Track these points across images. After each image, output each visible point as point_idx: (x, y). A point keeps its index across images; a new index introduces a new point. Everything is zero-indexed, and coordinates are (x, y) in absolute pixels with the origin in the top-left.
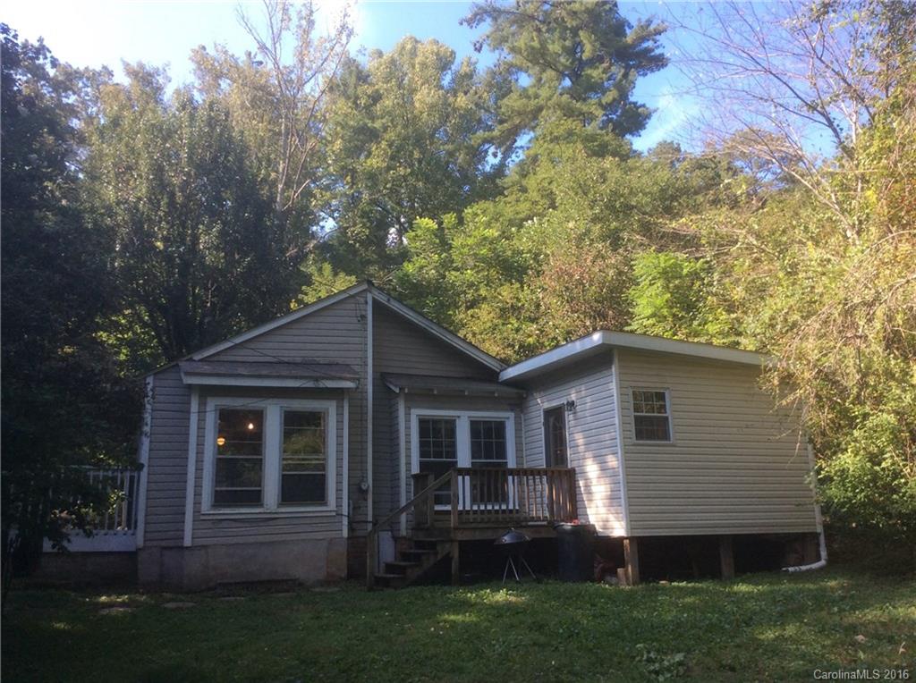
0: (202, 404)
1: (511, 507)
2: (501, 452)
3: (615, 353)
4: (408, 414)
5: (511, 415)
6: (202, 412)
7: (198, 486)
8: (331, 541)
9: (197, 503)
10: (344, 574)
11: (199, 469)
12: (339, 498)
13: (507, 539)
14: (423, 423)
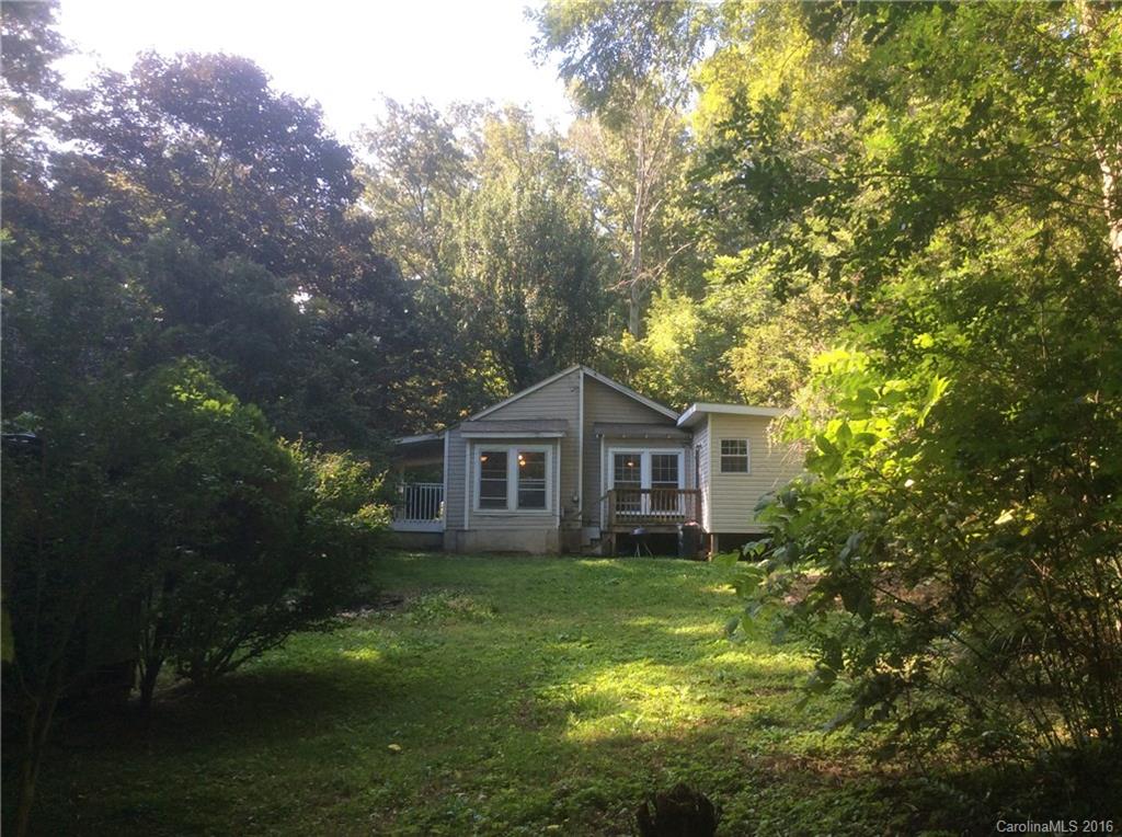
0: (472, 448)
1: (643, 513)
2: (675, 476)
3: (710, 416)
4: (606, 452)
5: (682, 451)
6: (472, 454)
7: (471, 496)
8: (549, 531)
9: (471, 506)
10: (556, 550)
11: (471, 487)
12: (554, 505)
13: (636, 532)
14: (618, 458)
